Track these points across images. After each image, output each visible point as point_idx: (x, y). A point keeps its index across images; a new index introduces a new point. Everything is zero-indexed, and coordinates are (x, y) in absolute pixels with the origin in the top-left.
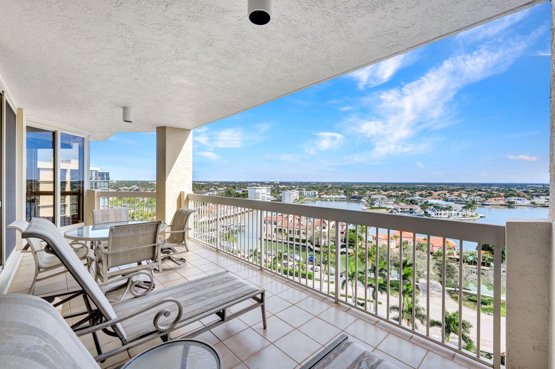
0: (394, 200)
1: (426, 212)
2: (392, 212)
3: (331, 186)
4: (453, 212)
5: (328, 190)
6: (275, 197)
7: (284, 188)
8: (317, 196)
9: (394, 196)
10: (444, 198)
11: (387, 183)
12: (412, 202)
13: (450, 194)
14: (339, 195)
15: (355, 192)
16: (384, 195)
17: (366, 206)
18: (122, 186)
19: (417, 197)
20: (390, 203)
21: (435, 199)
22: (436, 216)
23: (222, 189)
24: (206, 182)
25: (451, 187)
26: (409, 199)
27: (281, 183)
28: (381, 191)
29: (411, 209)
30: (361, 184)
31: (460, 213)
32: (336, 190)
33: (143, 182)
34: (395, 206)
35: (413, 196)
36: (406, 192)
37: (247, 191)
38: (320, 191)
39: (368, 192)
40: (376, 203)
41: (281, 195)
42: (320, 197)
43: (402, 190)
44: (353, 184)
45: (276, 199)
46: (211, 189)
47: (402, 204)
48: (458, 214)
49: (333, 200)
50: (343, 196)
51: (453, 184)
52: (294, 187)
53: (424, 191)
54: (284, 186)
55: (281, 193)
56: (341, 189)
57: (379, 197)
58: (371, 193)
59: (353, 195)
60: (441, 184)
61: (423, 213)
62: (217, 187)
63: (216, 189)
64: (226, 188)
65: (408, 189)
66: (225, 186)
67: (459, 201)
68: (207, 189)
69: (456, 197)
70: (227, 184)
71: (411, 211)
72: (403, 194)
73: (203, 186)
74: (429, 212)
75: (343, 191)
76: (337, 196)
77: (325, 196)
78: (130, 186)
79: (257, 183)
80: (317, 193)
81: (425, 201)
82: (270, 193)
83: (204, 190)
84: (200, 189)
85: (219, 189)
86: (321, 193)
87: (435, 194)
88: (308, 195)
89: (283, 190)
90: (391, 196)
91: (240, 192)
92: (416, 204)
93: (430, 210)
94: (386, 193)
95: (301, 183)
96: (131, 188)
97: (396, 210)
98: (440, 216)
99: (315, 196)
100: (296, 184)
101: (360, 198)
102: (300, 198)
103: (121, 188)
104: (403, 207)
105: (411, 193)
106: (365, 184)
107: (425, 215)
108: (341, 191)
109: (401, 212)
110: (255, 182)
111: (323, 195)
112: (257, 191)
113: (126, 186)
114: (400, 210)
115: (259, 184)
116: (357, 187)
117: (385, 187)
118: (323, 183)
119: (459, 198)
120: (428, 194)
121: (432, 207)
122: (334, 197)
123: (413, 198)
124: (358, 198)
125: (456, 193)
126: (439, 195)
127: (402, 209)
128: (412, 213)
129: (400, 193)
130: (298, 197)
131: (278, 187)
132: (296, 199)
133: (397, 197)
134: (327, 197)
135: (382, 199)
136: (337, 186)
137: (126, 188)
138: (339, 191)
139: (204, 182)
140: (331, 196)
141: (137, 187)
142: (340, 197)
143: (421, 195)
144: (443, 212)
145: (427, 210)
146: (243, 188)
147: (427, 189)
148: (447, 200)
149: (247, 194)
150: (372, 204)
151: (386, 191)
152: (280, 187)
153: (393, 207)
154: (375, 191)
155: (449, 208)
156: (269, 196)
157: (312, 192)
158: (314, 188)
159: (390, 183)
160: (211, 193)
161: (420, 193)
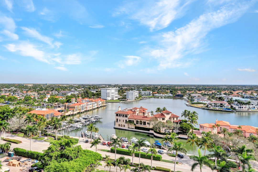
0: (207, 97)
1: (231, 106)
2: (207, 106)
3: (160, 87)
4: (251, 106)
5: (158, 90)
6: (121, 95)
7: (126, 89)
8: (151, 95)
9: (207, 95)
10: (241, 96)
11: (199, 85)
12: (220, 99)
13: (245, 93)
14: (167, 94)
15: (179, 92)
16: (199, 94)
17: (188, 102)
18: (3, 88)
19: (223, 96)
20: (205, 99)
21: (235, 96)
22: (240, 109)
23: (80, 90)
24: (67, 84)
25: (244, 88)
26: (218, 96)
27: (123, 85)
28: (197, 91)
29: (221, 104)
30: (181, 86)
31: (256, 107)
32: (164, 90)
33: (19, 85)
34: (209, 102)
35: (220, 94)
36: (214, 91)
37: (100, 91)
38: (153, 91)
39: (188, 92)
40: (195, 100)
41: (125, 94)
42: (153, 95)
43: (211, 90)
44: (175, 86)
45: (121, 97)
46: (72, 90)
47: (214, 100)
48: (254, 107)
49: (163, 97)
50: (170, 95)
51: (245, 86)
52: (133, 88)
53: (226, 91)
54: (126, 88)
55: (124, 92)
56: (167, 89)
57: (197, 95)
58: (190, 92)
59: (177, 94)
60: (236, 86)
61: (230, 107)
62: (76, 89)
63: (76, 90)
64: (83, 89)
65: (215, 89)
66: (83, 88)
67: (252, 98)
68: (69, 90)
69: (250, 95)
70: (83, 86)
71: (221, 105)
72: (213, 93)
73: (66, 88)
74: (234, 106)
75: (169, 91)
76: (166, 95)
77: (157, 95)
78: (9, 88)
79: (106, 85)
80: (151, 92)
81: (230, 98)
82: (117, 93)
83: (67, 91)
84: (64, 90)
85: (78, 90)
86: (154, 93)
87: (235, 93)
88: (145, 94)
89: (126, 90)
90: (205, 94)
91: (95, 92)
92: (223, 100)
93: (235, 105)
94: (200, 92)
95: (138, 85)
96: (10, 89)
97: (211, 105)
98: (242, 109)
99: (150, 94)
100: (134, 86)
101: (183, 96)
102: (140, 96)
103: (2, 89)
104: (215, 103)
105: (218, 92)
106: (184, 86)
107: (232, 108)
108: (168, 91)
109: (214, 106)
110: (104, 85)
111: (156, 94)
112: (108, 91)
113: (6, 87)
114: (213, 105)
115: (107, 86)
116: (179, 88)
117: (198, 88)
118: (154, 85)
119: (252, 96)
120: (230, 93)
121: (237, 103)
122: (163, 95)
123: (221, 96)
124: (181, 96)
125: (250, 92)
126: (238, 94)
127: (215, 104)
128: (222, 107)
129: (211, 92)
130: (138, 96)
131: (122, 88)
132: (137, 97)
133: (209, 95)
134: (159, 95)
135: (198, 96)
136: (164, 87)
137: (6, 89)
138: (166, 91)
139: (66, 84)
140: (161, 95)
141: (15, 89)
142: (168, 95)
143: (225, 94)
144: (244, 106)
145: (232, 105)
146: (96, 89)
147: (228, 90)
148: (243, 98)
149: (100, 93)
150: (192, 100)
151: (200, 91)
152: (123, 88)
153: (207, 103)
154: (192, 91)
155: (249, 103)
156: (117, 95)
157: (147, 92)
158: (148, 89)
159: (201, 85)
160: (73, 93)
161: (224, 92)
